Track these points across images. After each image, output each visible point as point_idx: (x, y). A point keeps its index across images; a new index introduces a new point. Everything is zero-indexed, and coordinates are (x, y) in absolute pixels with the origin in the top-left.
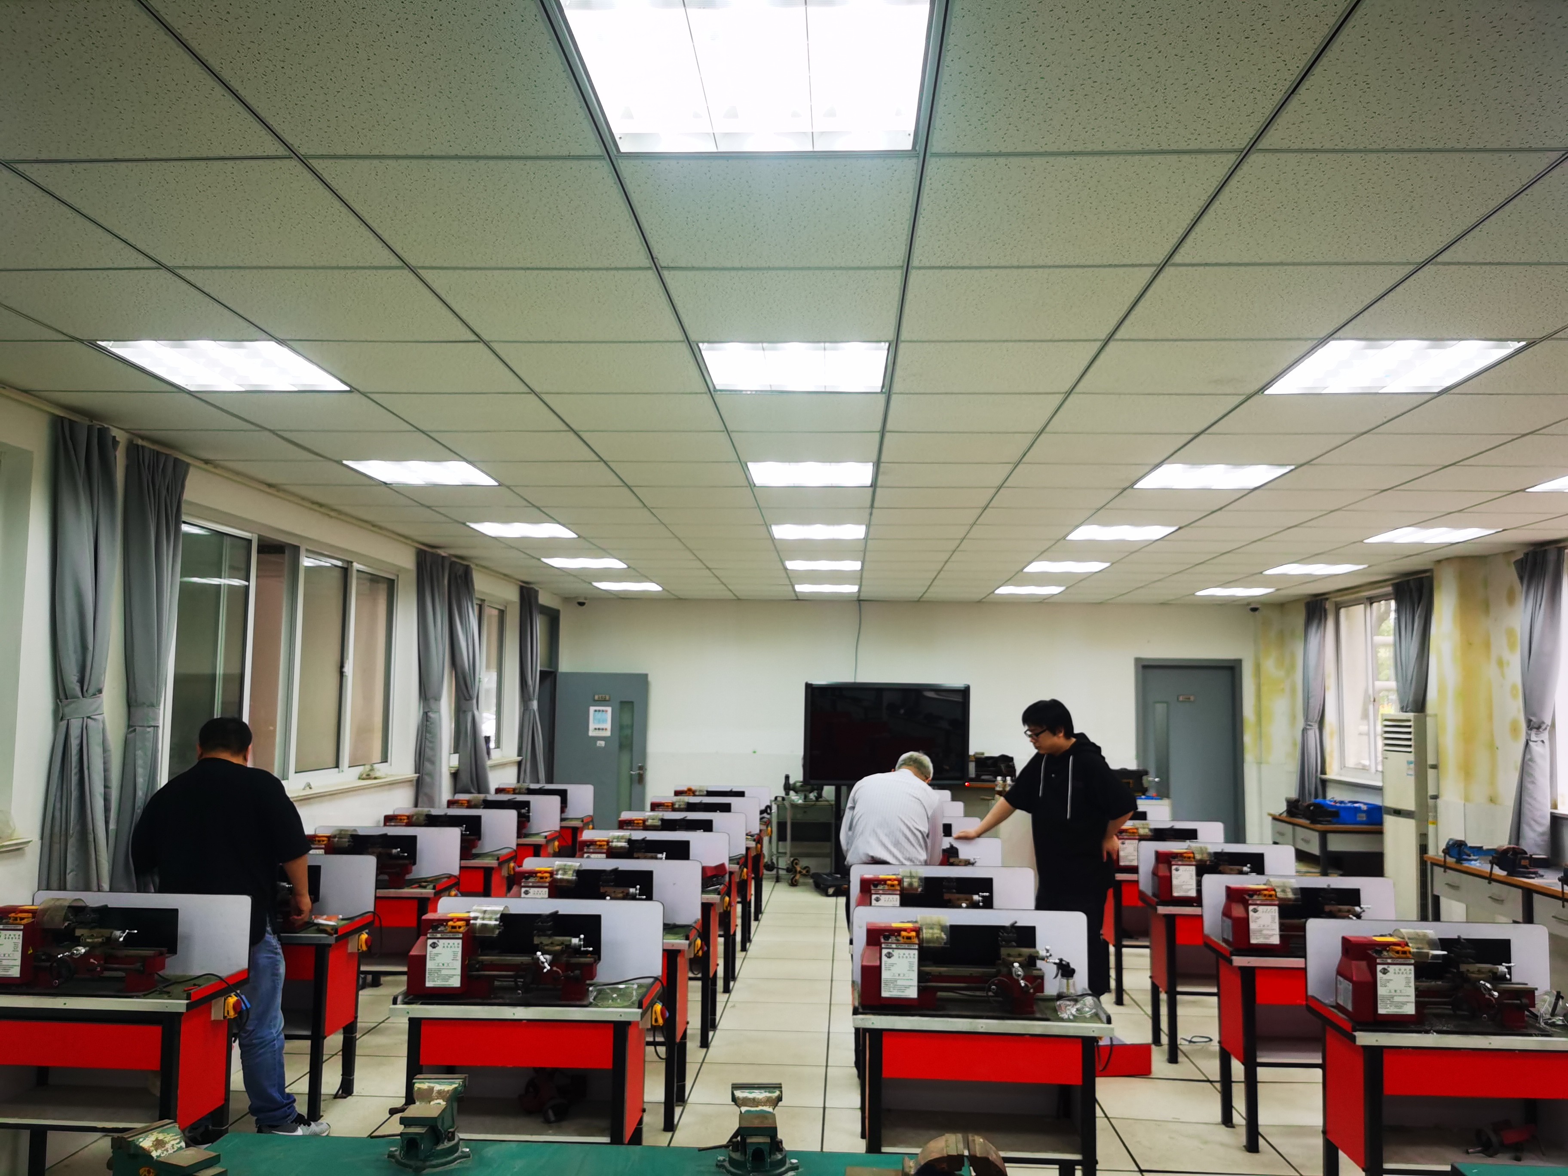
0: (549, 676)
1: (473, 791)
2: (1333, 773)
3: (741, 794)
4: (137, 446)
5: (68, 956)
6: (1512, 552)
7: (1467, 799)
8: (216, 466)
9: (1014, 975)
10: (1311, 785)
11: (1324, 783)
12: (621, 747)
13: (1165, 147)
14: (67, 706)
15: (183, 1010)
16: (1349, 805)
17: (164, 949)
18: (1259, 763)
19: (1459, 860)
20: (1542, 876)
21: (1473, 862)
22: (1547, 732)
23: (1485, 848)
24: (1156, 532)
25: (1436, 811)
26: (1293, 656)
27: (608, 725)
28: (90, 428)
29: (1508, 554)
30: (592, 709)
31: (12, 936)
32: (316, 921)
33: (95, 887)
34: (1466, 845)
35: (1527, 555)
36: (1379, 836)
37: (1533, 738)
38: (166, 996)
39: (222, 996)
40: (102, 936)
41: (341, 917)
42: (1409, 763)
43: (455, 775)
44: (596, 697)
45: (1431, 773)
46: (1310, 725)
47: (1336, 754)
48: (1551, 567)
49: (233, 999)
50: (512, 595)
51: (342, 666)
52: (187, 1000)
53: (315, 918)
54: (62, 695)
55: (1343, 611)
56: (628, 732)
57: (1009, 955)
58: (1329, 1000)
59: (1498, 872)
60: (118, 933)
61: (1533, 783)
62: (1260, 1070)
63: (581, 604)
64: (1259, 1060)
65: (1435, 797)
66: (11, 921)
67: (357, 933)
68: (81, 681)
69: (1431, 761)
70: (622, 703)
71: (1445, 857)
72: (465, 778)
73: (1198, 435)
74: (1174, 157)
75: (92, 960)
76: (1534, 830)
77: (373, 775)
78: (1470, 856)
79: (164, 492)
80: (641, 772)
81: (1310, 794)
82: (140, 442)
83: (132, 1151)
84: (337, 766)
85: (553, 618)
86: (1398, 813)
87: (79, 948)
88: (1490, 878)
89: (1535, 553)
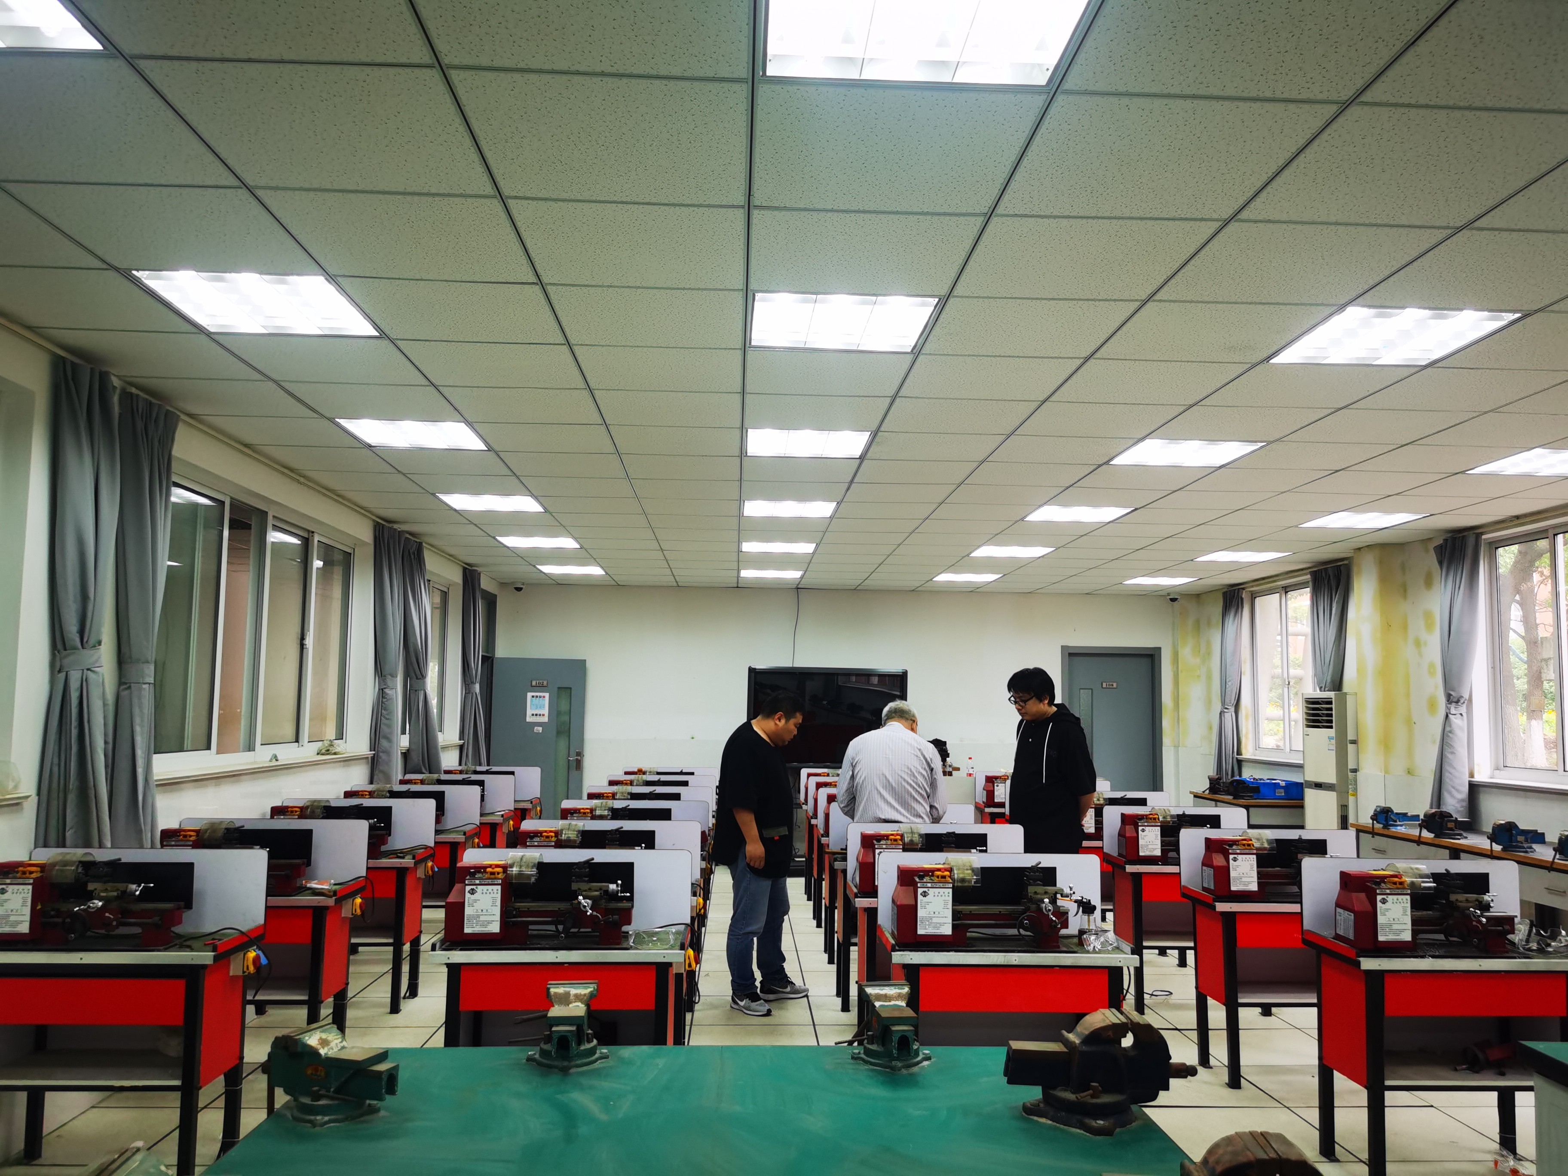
0: (488, 660)
1: (424, 770)
2: (1248, 753)
3: (692, 774)
4: (131, 394)
5: (84, 910)
6: (1430, 539)
7: (1387, 771)
8: (201, 422)
9: (1044, 910)
10: (1227, 766)
11: (1240, 763)
12: (559, 733)
13: (1278, 95)
14: (66, 657)
15: (209, 961)
16: (1268, 781)
17: (182, 904)
18: (1177, 747)
19: (1386, 826)
20: (1466, 838)
21: (1399, 828)
22: (1465, 705)
23: (1409, 814)
24: (1110, 513)
25: (1356, 784)
26: (1209, 644)
27: (546, 711)
28: (92, 370)
29: (1425, 541)
30: (529, 695)
31: (20, 890)
32: (308, 885)
33: (96, 842)
34: (1392, 811)
35: (1446, 540)
36: (1301, 810)
37: (1453, 711)
38: (188, 950)
39: (242, 951)
40: (118, 890)
41: (332, 881)
42: (1330, 738)
43: (406, 755)
44: (534, 683)
45: (1351, 747)
46: (1226, 708)
47: (1251, 736)
48: (1469, 552)
49: (252, 954)
50: (455, 576)
51: (302, 638)
52: (213, 952)
53: (306, 882)
54: (60, 646)
55: (1258, 600)
56: (565, 718)
57: (1036, 893)
58: (1327, 933)
59: (1426, 834)
60: (134, 887)
61: (1453, 753)
62: (1241, 1010)
63: (519, 589)
64: (1240, 1001)
65: (1355, 771)
66: (19, 875)
67: (351, 897)
68: (82, 632)
69: (1351, 736)
70: (559, 688)
71: (1373, 823)
72: (416, 758)
73: (1191, 406)
74: (1282, 105)
75: (107, 915)
76: (1453, 796)
77: (333, 750)
78: (1396, 821)
79: (156, 444)
80: (579, 758)
81: (1227, 774)
82: (134, 390)
83: (299, 1049)
84: (297, 741)
85: (491, 602)
86: (1318, 786)
87: (96, 901)
88: (1419, 841)
89: (1454, 539)
